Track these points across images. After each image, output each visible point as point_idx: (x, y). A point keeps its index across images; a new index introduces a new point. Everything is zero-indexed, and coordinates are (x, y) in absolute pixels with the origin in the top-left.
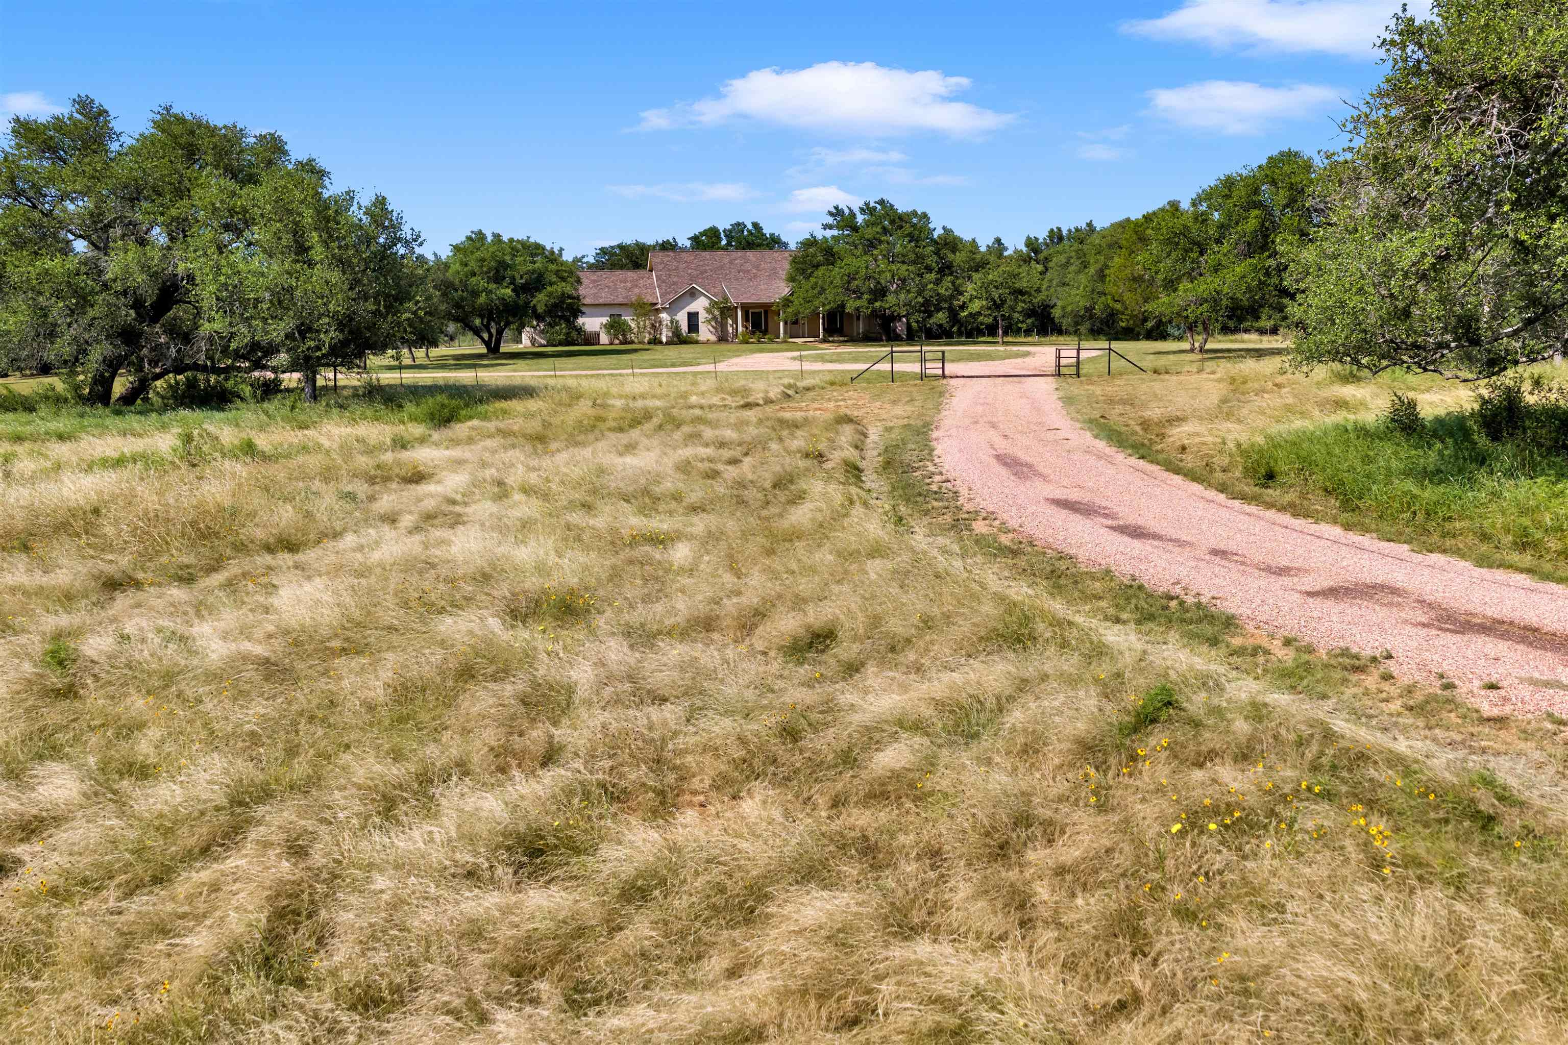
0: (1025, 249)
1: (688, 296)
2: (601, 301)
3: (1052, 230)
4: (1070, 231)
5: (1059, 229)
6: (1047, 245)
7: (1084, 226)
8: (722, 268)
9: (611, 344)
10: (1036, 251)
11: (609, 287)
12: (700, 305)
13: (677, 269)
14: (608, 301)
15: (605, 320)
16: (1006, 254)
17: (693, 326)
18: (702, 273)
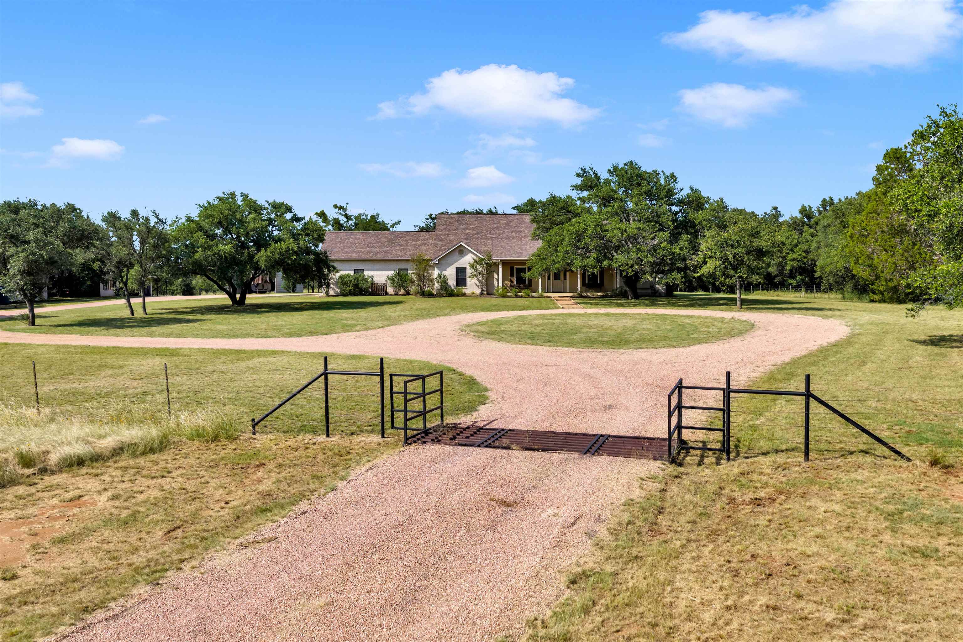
0: (799, 216)
1: (456, 253)
2: (390, 257)
3: (825, 200)
4: (840, 200)
5: (831, 199)
6: (820, 213)
7: (854, 195)
8: (497, 228)
9: (396, 294)
10: (809, 217)
11: (401, 245)
12: (466, 261)
13: (457, 229)
14: (396, 257)
15: (391, 273)
16: (781, 220)
17: (461, 280)
18: (478, 233)
